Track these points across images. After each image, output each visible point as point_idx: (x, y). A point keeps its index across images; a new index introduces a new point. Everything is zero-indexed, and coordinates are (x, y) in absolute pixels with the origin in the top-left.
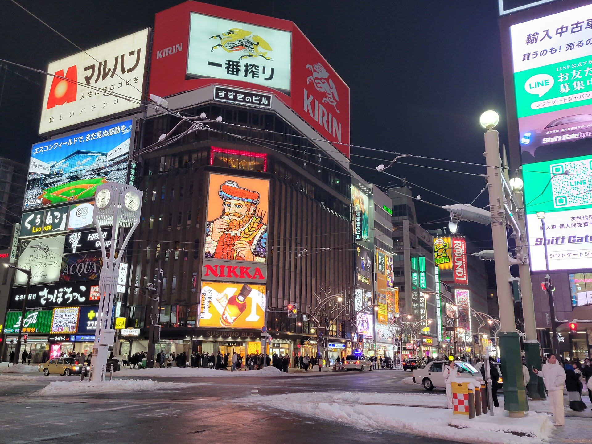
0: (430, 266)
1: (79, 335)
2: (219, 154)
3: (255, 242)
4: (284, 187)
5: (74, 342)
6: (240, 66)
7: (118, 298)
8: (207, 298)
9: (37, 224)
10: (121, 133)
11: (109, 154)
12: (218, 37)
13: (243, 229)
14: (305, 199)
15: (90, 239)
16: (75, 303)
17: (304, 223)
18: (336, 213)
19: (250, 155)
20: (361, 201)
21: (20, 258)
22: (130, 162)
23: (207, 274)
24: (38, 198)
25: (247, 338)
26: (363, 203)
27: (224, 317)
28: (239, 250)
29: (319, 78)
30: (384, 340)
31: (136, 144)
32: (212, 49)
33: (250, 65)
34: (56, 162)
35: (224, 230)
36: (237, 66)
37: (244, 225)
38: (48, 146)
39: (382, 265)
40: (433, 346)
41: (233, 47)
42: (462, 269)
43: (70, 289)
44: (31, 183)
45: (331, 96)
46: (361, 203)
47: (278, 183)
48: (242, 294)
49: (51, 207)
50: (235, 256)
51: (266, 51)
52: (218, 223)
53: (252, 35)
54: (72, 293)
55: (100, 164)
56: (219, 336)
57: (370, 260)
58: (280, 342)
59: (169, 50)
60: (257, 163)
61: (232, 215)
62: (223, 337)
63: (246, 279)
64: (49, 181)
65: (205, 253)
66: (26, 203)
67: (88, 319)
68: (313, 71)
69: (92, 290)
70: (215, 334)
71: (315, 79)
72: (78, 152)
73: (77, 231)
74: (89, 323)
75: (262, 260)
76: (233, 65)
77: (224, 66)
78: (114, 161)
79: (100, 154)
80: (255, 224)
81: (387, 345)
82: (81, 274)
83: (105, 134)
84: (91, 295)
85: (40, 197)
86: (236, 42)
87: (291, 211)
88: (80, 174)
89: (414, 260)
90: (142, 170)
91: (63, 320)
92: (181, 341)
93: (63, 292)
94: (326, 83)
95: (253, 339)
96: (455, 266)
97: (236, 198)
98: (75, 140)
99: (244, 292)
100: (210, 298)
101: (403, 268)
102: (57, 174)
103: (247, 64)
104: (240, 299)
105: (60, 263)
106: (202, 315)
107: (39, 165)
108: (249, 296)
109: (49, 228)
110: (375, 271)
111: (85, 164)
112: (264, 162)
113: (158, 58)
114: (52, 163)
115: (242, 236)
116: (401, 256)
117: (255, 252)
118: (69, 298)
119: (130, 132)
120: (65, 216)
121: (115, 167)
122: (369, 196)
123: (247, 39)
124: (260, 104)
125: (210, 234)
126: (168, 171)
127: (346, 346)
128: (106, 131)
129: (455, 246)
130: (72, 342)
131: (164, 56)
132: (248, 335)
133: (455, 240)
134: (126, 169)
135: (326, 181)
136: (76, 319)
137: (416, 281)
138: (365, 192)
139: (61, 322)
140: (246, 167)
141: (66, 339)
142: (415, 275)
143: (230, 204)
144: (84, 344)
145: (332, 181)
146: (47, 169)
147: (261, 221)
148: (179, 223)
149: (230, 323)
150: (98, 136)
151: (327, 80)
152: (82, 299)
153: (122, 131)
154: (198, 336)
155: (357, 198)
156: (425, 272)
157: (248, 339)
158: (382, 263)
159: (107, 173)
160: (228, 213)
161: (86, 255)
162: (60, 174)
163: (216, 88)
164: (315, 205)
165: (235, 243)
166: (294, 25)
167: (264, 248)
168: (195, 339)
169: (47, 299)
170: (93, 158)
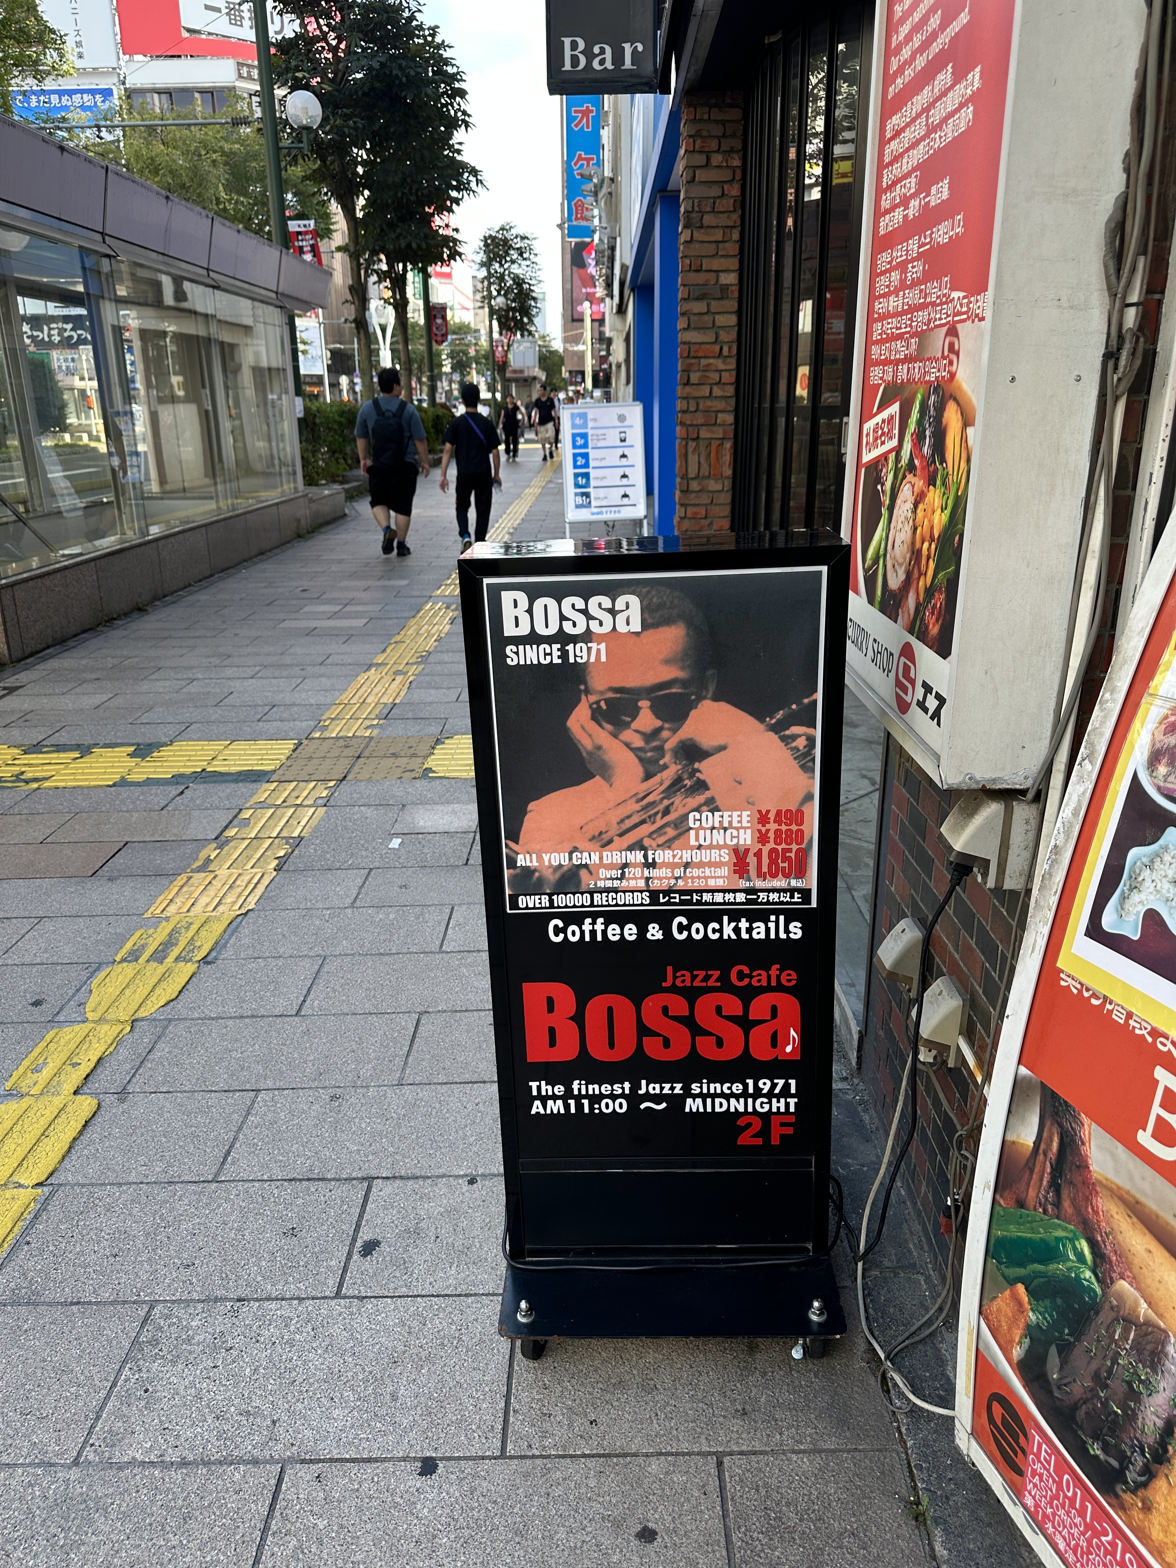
16: (83, 342)
77: (224, 11)
93: (59, 328)
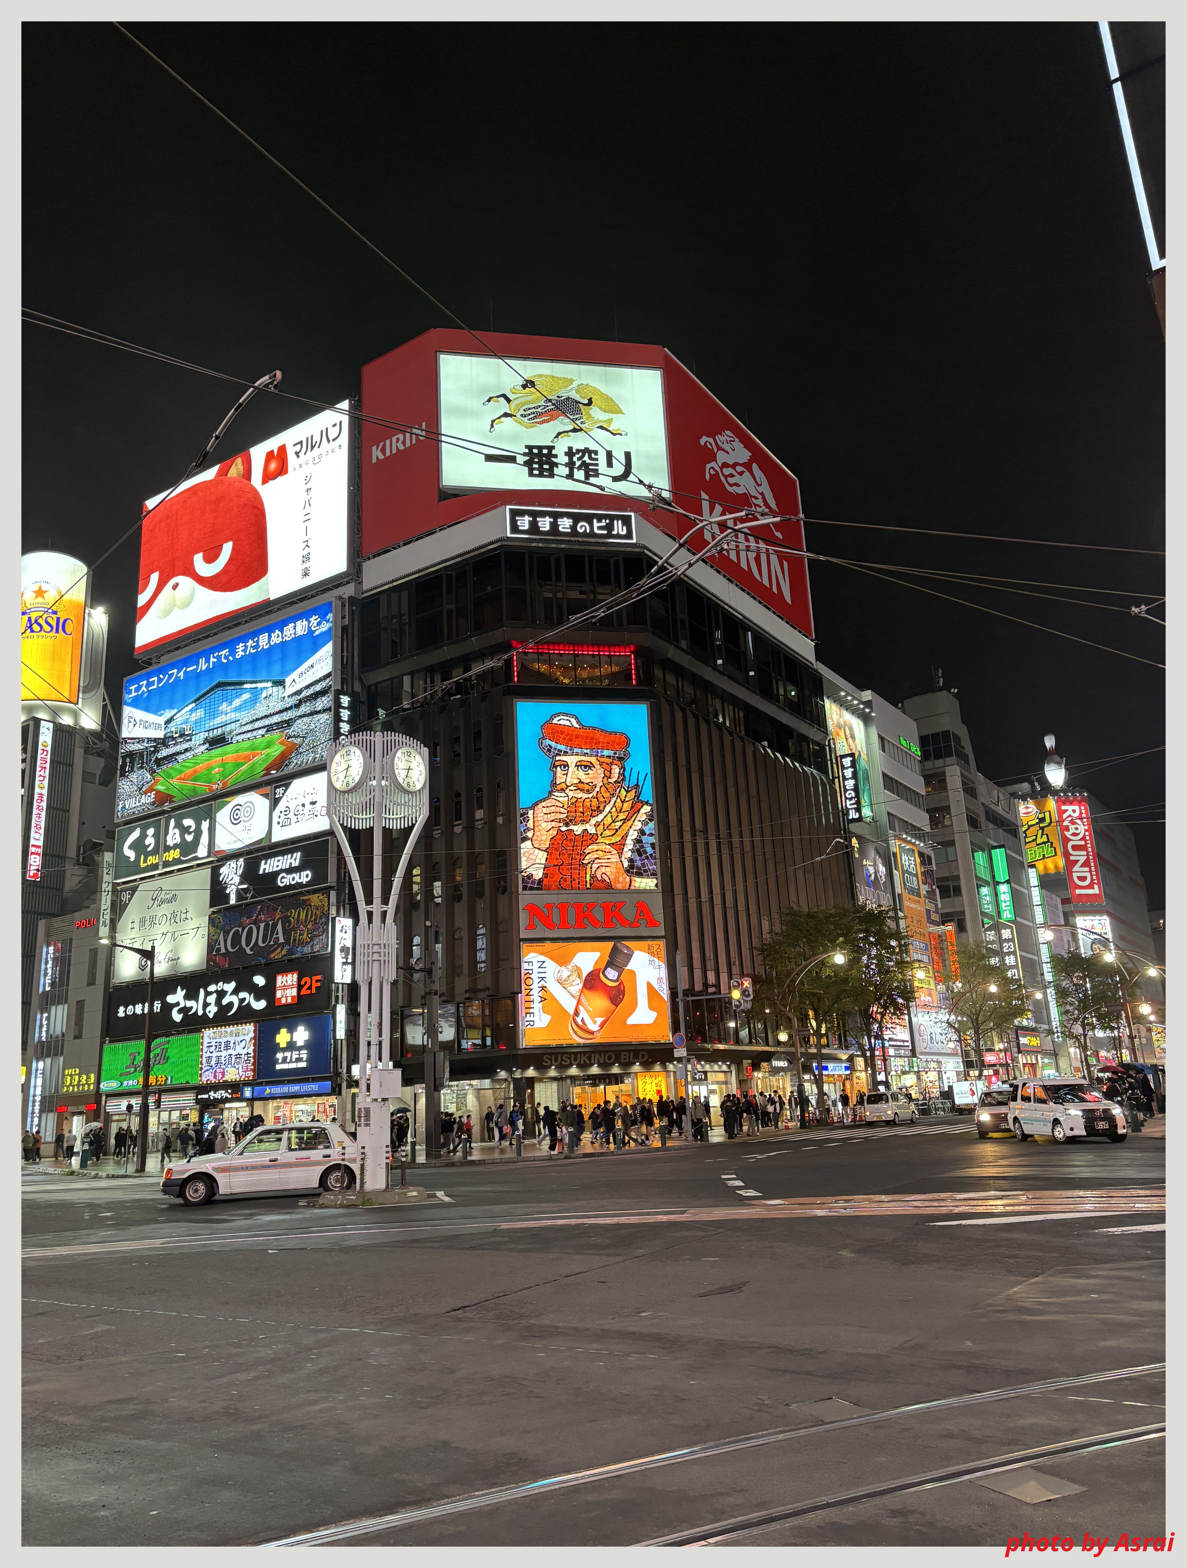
0: (1017, 867)
1: (260, 1084)
2: (530, 656)
3: (629, 844)
4: (679, 715)
5: (251, 1101)
6: (556, 456)
7: (337, 997)
8: (536, 980)
9: (149, 849)
10: (310, 632)
11: (288, 681)
12: (502, 399)
13: (600, 818)
14: (727, 738)
15: (265, 869)
16: (245, 1014)
17: (732, 792)
18: (797, 765)
19: (599, 651)
20: (848, 733)
21: (119, 926)
22: (338, 693)
23: (531, 927)
24: (145, 793)
25: (635, 1063)
26: (853, 737)
27: (579, 1020)
28: (595, 866)
29: (731, 463)
30: (936, 1047)
31: (345, 654)
32: (492, 426)
33: (578, 451)
34: (176, 711)
35: (558, 824)
36: (550, 455)
37: (601, 808)
38: (156, 678)
39: (910, 874)
40: (1045, 1053)
41: (538, 416)
42: (1087, 869)
43: (232, 985)
44: (128, 760)
45: (760, 502)
46: (849, 736)
47: (665, 708)
48: (610, 964)
49: (174, 809)
50: (588, 879)
51: (610, 416)
52: (545, 810)
53: (575, 384)
54: (235, 992)
55: (271, 705)
56: (570, 1065)
57: (885, 865)
58: (707, 1067)
59: (398, 440)
60: (615, 669)
61: (572, 788)
62: (580, 1066)
63: (620, 931)
64: (164, 752)
65: (523, 879)
66: (121, 806)
67: (276, 1048)
68: (715, 449)
69: (279, 984)
70: (562, 1060)
71: (721, 468)
72: (220, 685)
73: (234, 855)
74: (279, 1056)
75: (648, 883)
76: (540, 454)
77: (521, 459)
78: (302, 696)
79: (270, 684)
80: (626, 804)
81: (940, 1058)
82: (251, 949)
83: (276, 638)
84: (279, 994)
85: (151, 790)
86: (542, 403)
87: (701, 767)
88: (231, 732)
89: (980, 857)
90: (364, 709)
91: (224, 1053)
92: (487, 1083)
93: (217, 991)
94: (747, 474)
95: (647, 1065)
96: (1070, 864)
97: (579, 750)
98: (212, 660)
99: (618, 959)
100: (542, 978)
101: (958, 878)
102: (180, 736)
103: (570, 448)
104: (610, 976)
105: (204, 931)
106: (528, 1018)
107: (141, 721)
108: (629, 967)
109: (175, 854)
110: (898, 890)
111: (238, 709)
112: (630, 664)
113: (374, 460)
114: (168, 714)
115: (599, 833)
116: (950, 850)
117: (631, 867)
118: (231, 1004)
119: (330, 629)
120: (205, 825)
121: (305, 709)
122: (866, 719)
123: (565, 395)
124: (610, 535)
125: (530, 834)
126: (422, 706)
127: (851, 1068)
128: (277, 632)
129: (1065, 816)
130: (247, 1100)
131: (388, 454)
132: (636, 1057)
133: (1064, 803)
134: (329, 709)
135: (768, 694)
136: (251, 1050)
137: (990, 906)
138: (854, 711)
139: (218, 1057)
140: (591, 679)
141: (234, 1096)
142: (985, 890)
143: (566, 765)
144: (272, 1104)
145: (782, 692)
146: (158, 727)
147: (638, 796)
148: (458, 818)
149: (592, 1033)
150: (261, 644)
151: (748, 466)
152: (260, 1005)
153: (313, 629)
154: (525, 1068)
155: (839, 726)
156: (1008, 882)
157: (637, 1068)
158: (911, 870)
159: (289, 723)
160: (564, 785)
161: (259, 907)
162: (187, 735)
163: (511, 510)
164: (750, 749)
165: (587, 851)
166: (666, 355)
167: (651, 855)
168: (518, 1075)
169: (184, 1010)
170: (255, 693)
